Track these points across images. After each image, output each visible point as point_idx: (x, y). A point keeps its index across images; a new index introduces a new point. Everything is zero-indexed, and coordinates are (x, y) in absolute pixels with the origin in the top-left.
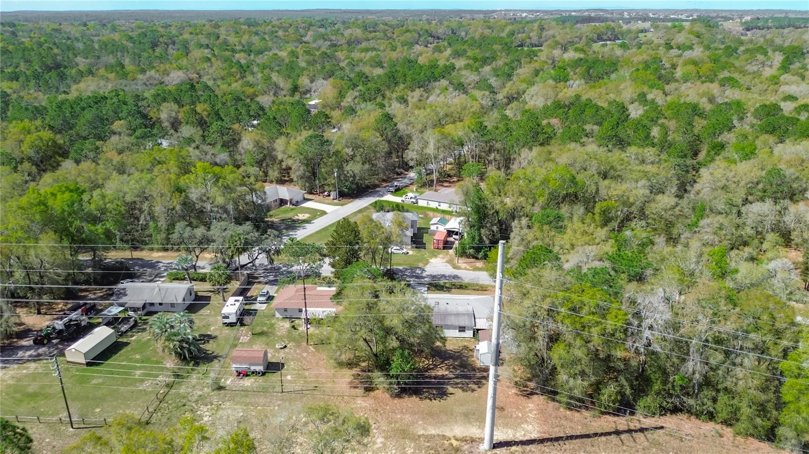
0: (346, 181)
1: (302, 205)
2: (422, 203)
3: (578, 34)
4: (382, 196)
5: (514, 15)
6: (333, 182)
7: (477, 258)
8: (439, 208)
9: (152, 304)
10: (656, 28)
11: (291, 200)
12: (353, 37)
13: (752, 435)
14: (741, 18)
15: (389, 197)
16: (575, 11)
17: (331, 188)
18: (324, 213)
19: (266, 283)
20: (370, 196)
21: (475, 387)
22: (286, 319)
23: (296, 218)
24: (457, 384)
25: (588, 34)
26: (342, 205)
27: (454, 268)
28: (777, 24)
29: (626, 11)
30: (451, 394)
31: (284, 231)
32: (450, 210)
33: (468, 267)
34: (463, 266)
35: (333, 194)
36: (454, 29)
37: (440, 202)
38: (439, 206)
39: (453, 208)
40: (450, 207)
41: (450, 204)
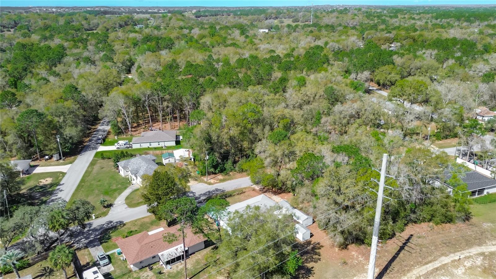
0: (66, 143)
1: (34, 172)
2: (135, 146)
3: (113, 22)
4: (96, 148)
5: (46, 10)
7: (215, 174)
8: (150, 147)
10: (154, 17)
14: (191, 11)
15: (102, 148)
16: (89, 7)
18: (64, 174)
19: (86, 247)
20: (86, 151)
21: (317, 256)
22: (144, 269)
23: (41, 184)
24: (306, 259)
25: (119, 22)
26: (71, 163)
27: (210, 184)
28: (210, 14)
29: (122, 7)
30: (312, 268)
31: (44, 199)
32: (160, 146)
33: (216, 182)
34: (212, 181)
35: (55, 157)
37: (150, 143)
38: (150, 145)
39: (162, 144)
40: (159, 144)
41: (159, 142)
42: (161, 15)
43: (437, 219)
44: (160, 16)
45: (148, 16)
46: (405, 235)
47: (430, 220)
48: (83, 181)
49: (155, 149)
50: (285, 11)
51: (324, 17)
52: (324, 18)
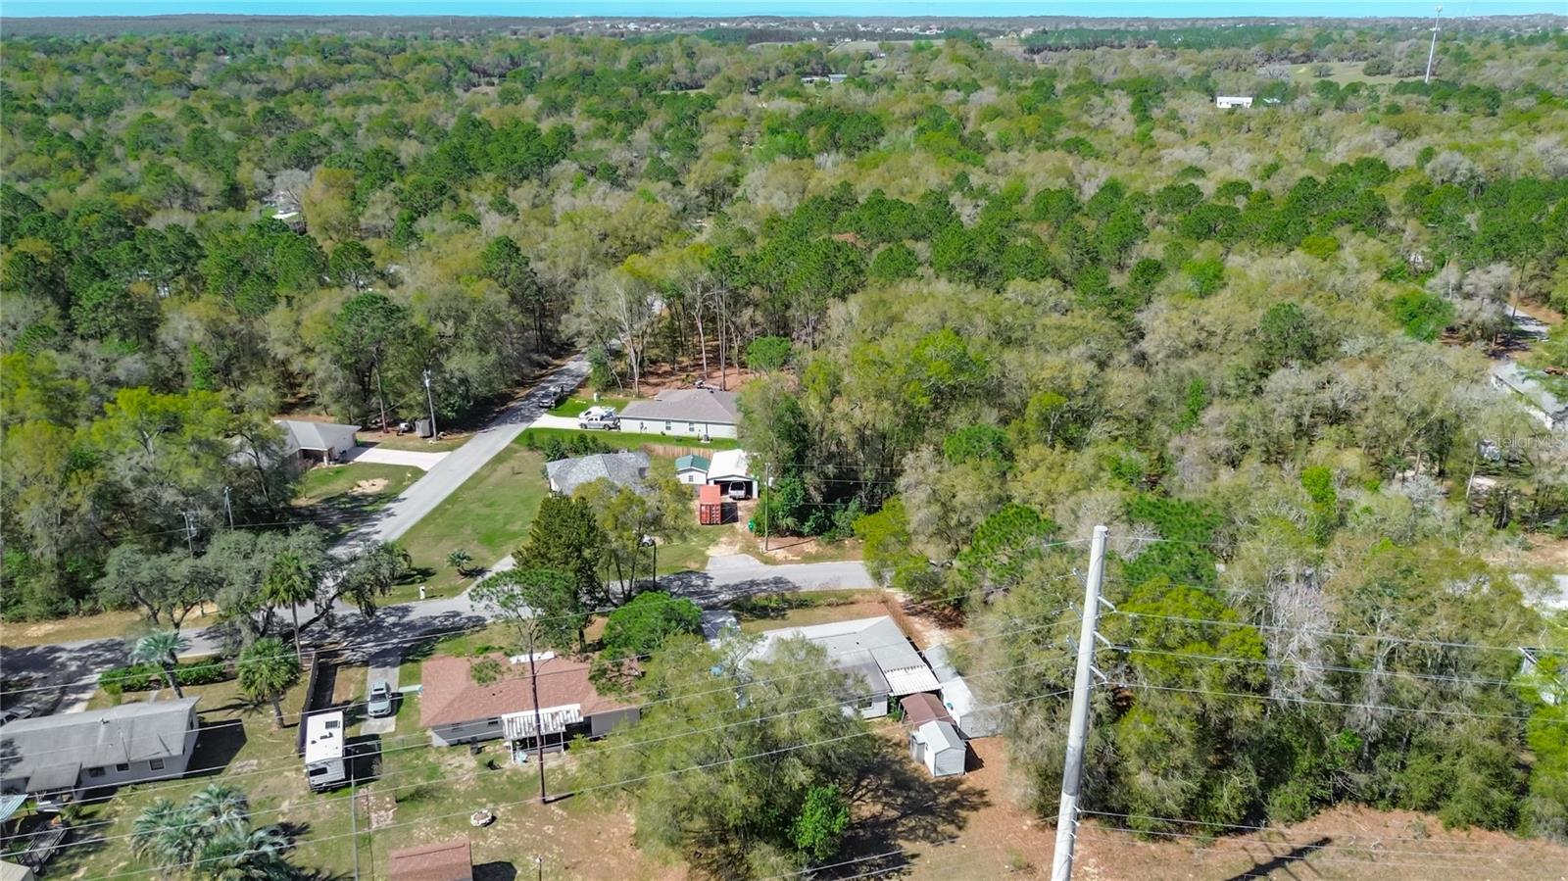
0: (450, 393)
1: (356, 460)
2: (628, 426)
3: (760, 64)
4: (531, 419)
5: (612, 27)
6: (420, 398)
7: (800, 535)
8: (667, 433)
9: (98, 771)
10: (890, 50)
11: (330, 450)
12: (306, 75)
13: (1479, 823)
14: (1018, 32)
15: (546, 421)
16: (725, 20)
17: (416, 414)
18: (418, 473)
19: (366, 663)
20: (504, 422)
21: (951, 829)
22: (461, 748)
23: (357, 491)
24: (912, 829)
25: (778, 62)
26: (451, 449)
27: (766, 563)
28: (1077, 41)
29: (816, 19)
30: (914, 856)
31: (345, 528)
33: (790, 557)
34: (780, 554)
35: (422, 427)
36: (515, 55)
37: (668, 422)
38: (668, 428)
39: (700, 430)
40: (692, 430)
41: (691, 423)
42: (911, 43)
43: (1454, 809)
44: (907, 46)
45: (872, 46)
46: (1301, 834)
47: (1430, 807)
48: (452, 499)
49: (680, 440)
50: (1348, 34)
51: (1491, 57)
52: (1489, 63)
